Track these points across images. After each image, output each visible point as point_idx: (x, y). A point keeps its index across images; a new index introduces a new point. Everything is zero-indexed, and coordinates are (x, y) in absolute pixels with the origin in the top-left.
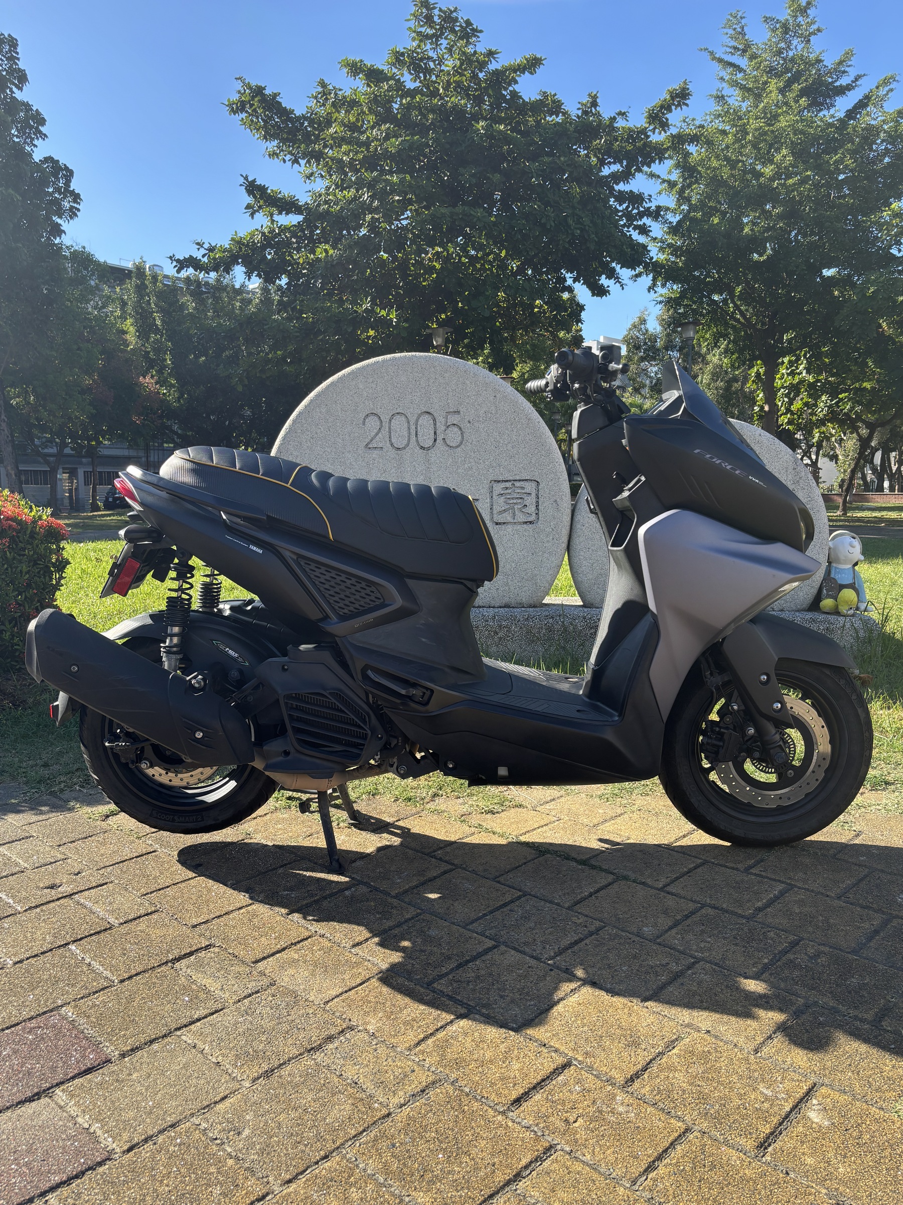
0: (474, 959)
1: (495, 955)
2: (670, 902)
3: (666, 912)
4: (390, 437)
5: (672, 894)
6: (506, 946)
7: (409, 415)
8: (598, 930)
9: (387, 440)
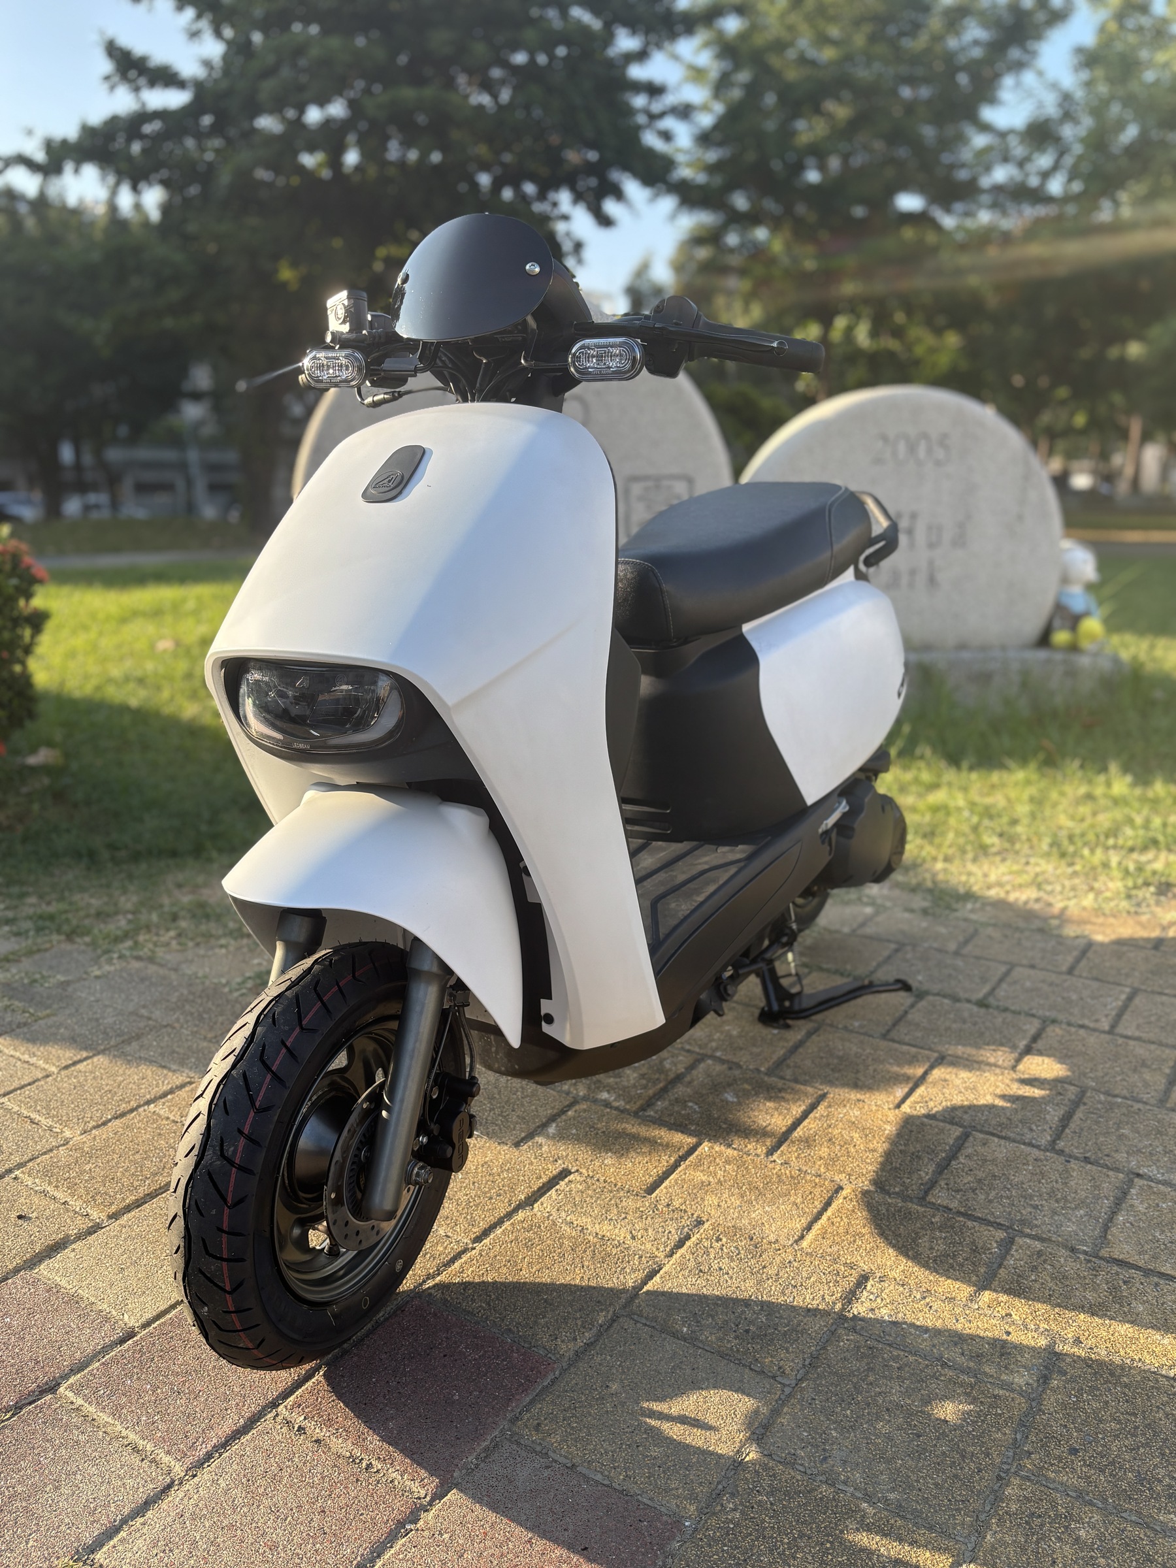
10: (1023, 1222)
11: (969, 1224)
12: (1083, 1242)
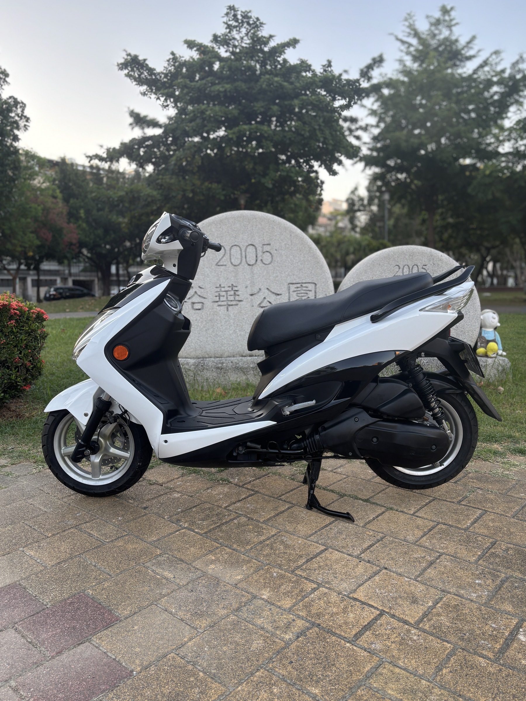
0: (316, 556)
1: (327, 554)
2: (420, 522)
3: (418, 527)
4: (230, 259)
5: (420, 517)
6: (332, 549)
7: (241, 246)
8: (382, 539)
9: (229, 260)
10: (326, 583)
11: (305, 581)
12: (346, 591)
